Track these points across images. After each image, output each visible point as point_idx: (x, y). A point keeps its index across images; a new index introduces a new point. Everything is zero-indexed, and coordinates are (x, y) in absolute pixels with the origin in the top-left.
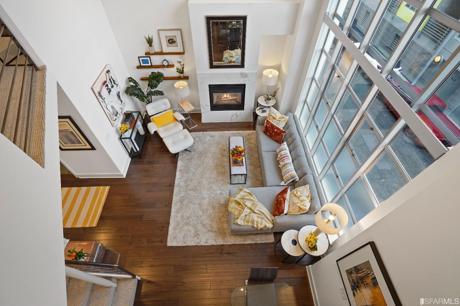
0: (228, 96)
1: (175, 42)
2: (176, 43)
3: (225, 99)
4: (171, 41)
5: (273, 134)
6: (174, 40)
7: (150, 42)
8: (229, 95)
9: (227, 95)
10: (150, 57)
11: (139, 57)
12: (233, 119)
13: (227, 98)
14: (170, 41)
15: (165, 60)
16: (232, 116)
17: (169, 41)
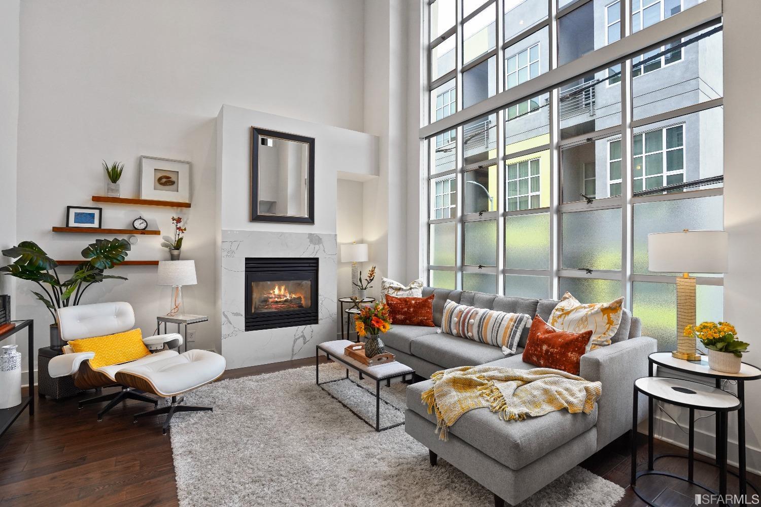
0: (282, 292)
1: (173, 183)
2: (175, 185)
3: (276, 299)
4: (166, 181)
5: (412, 310)
6: (173, 179)
7: (114, 175)
8: (285, 290)
9: (280, 290)
10: (101, 210)
11: (69, 208)
12: (296, 349)
13: (279, 296)
14: (164, 180)
15: (140, 218)
16: (295, 342)
17: (160, 179)
